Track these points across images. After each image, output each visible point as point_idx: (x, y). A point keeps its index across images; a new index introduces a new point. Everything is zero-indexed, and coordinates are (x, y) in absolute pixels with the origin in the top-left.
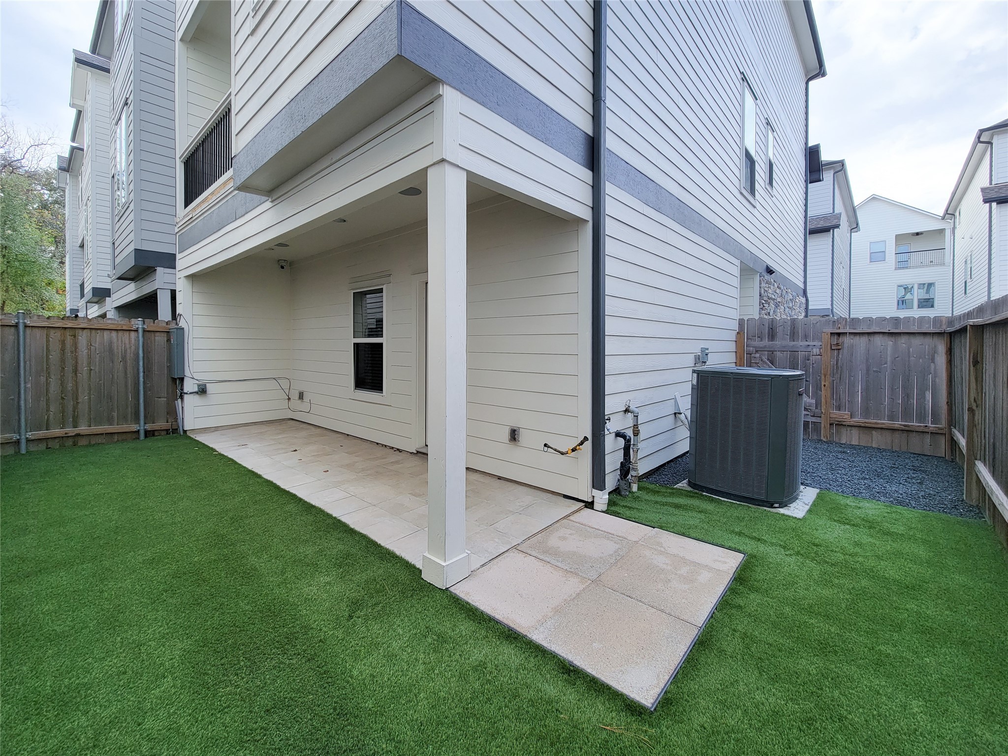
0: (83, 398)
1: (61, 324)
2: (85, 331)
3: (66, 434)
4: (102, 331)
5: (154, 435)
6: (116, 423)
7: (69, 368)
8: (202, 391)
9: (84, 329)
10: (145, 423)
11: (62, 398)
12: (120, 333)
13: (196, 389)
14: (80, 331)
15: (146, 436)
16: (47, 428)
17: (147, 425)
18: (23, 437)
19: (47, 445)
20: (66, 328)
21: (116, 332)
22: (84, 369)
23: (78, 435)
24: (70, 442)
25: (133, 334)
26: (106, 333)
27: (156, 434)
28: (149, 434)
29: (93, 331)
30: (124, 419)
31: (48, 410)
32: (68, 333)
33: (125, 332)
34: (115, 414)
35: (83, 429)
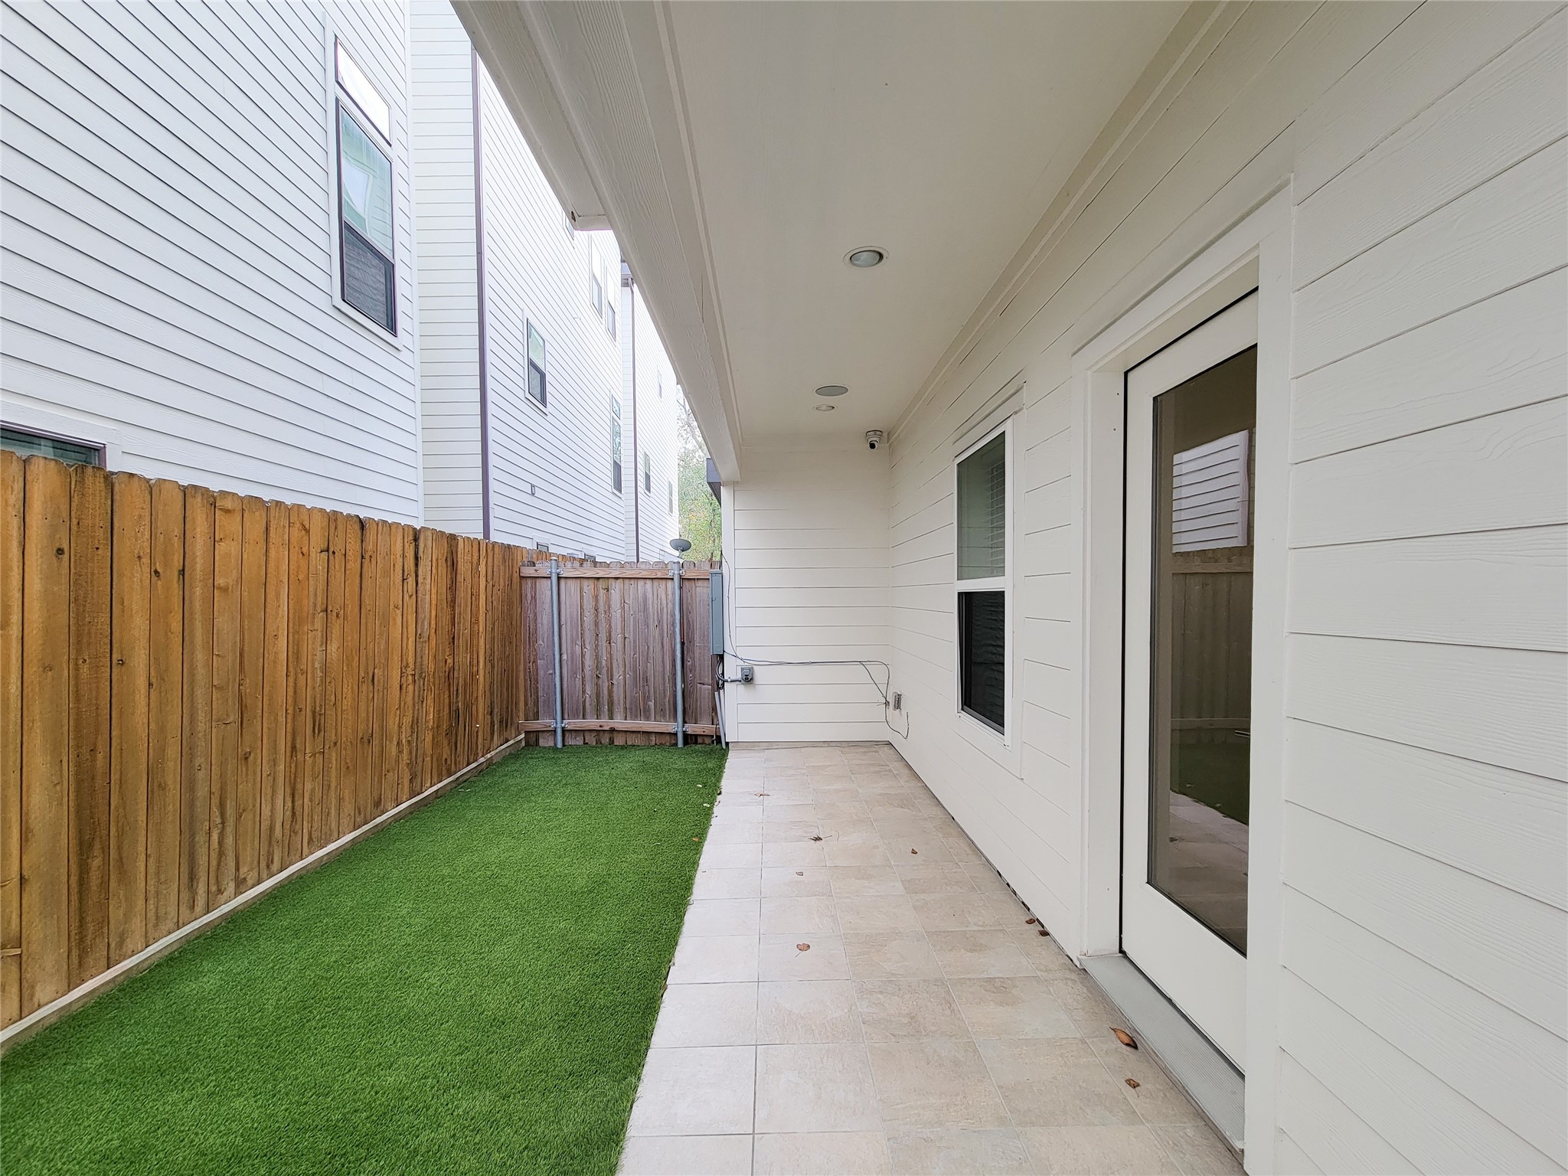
0: (618, 677)
1: (594, 573)
2: (619, 580)
3: (601, 726)
4: (636, 580)
5: (696, 743)
6: (653, 719)
7: (603, 636)
8: (748, 679)
9: (617, 578)
10: (684, 722)
11: (598, 677)
12: (656, 583)
13: (739, 677)
14: (613, 581)
15: (686, 743)
16: (583, 716)
17: (687, 725)
18: (559, 726)
19: (584, 740)
20: (598, 578)
21: (651, 581)
22: (617, 637)
23: (612, 730)
24: (605, 740)
25: (670, 583)
26: (641, 583)
27: (700, 740)
28: (689, 739)
29: (627, 581)
30: (661, 713)
31: (584, 692)
32: (601, 584)
33: (661, 581)
34: (652, 704)
35: (619, 722)
